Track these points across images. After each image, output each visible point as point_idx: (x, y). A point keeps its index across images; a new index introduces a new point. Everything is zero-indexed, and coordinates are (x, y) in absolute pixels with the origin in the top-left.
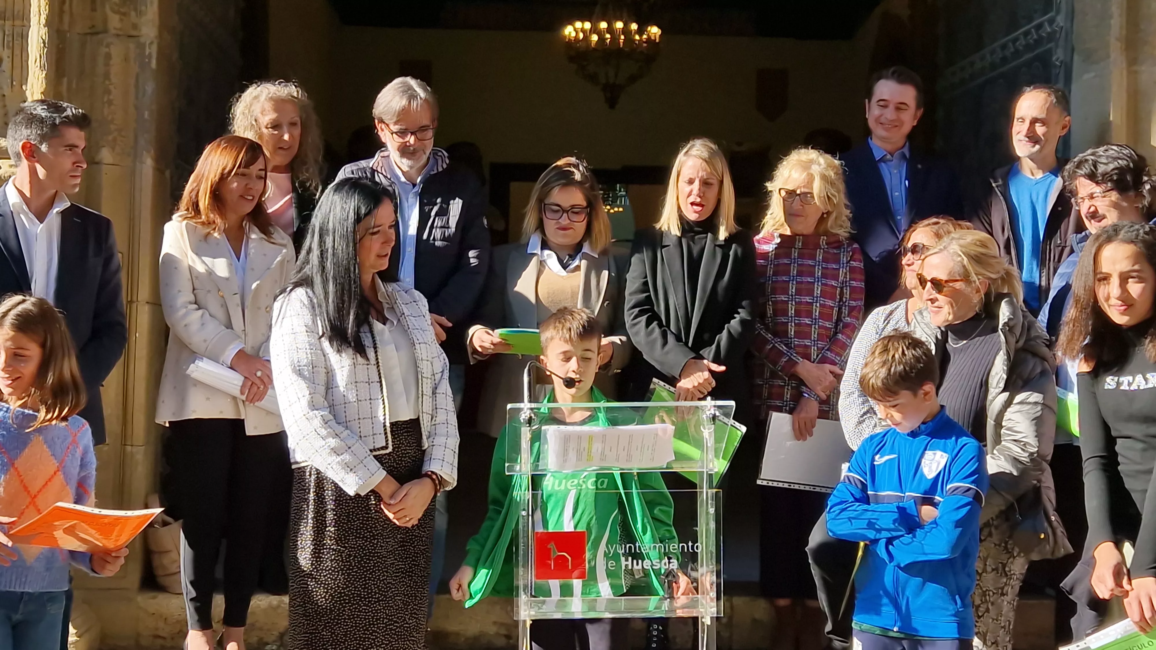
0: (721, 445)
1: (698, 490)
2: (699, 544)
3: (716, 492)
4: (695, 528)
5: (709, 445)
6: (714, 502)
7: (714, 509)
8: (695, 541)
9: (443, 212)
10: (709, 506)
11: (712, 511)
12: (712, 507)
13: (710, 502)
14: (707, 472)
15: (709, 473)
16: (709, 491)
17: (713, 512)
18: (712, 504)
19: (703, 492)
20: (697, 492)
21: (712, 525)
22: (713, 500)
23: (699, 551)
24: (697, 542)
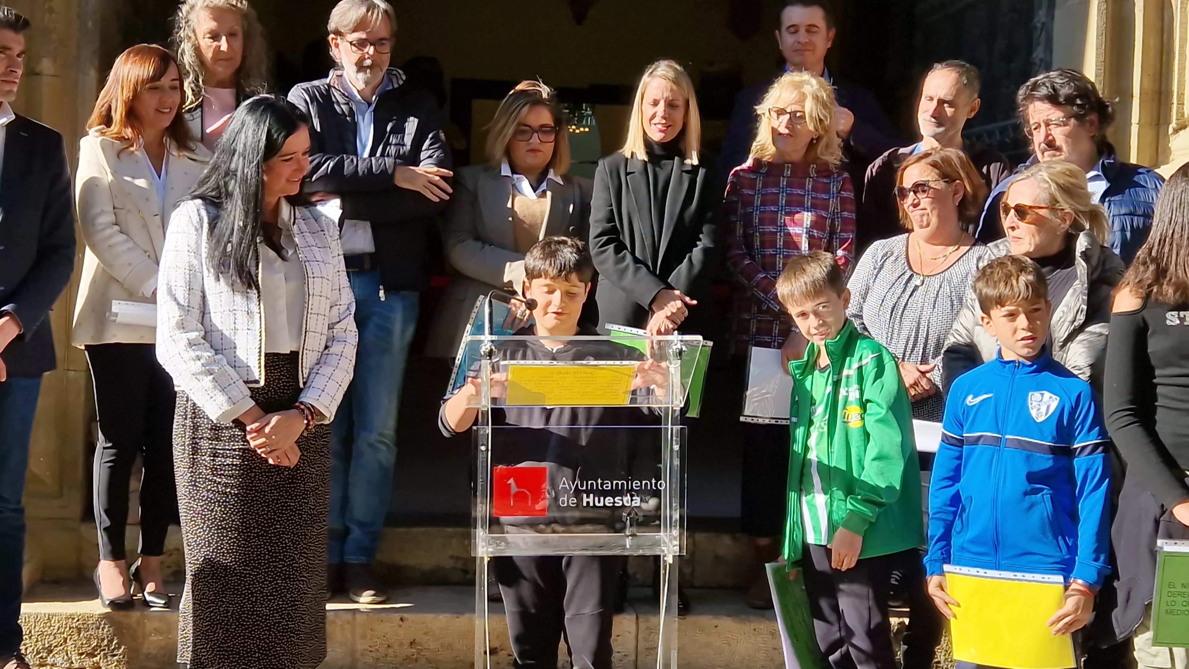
0: (687, 380)
1: (663, 426)
2: (662, 481)
3: (681, 428)
4: (659, 465)
5: (675, 380)
6: (679, 439)
7: (678, 446)
8: (658, 479)
9: (399, 130)
10: (674, 443)
11: (676, 447)
12: (677, 444)
13: (674, 438)
14: (672, 408)
15: (674, 408)
16: (674, 427)
17: (678, 448)
18: (676, 440)
19: (667, 429)
20: (661, 428)
21: (677, 462)
22: (677, 437)
23: (662, 489)
24: (661, 480)
